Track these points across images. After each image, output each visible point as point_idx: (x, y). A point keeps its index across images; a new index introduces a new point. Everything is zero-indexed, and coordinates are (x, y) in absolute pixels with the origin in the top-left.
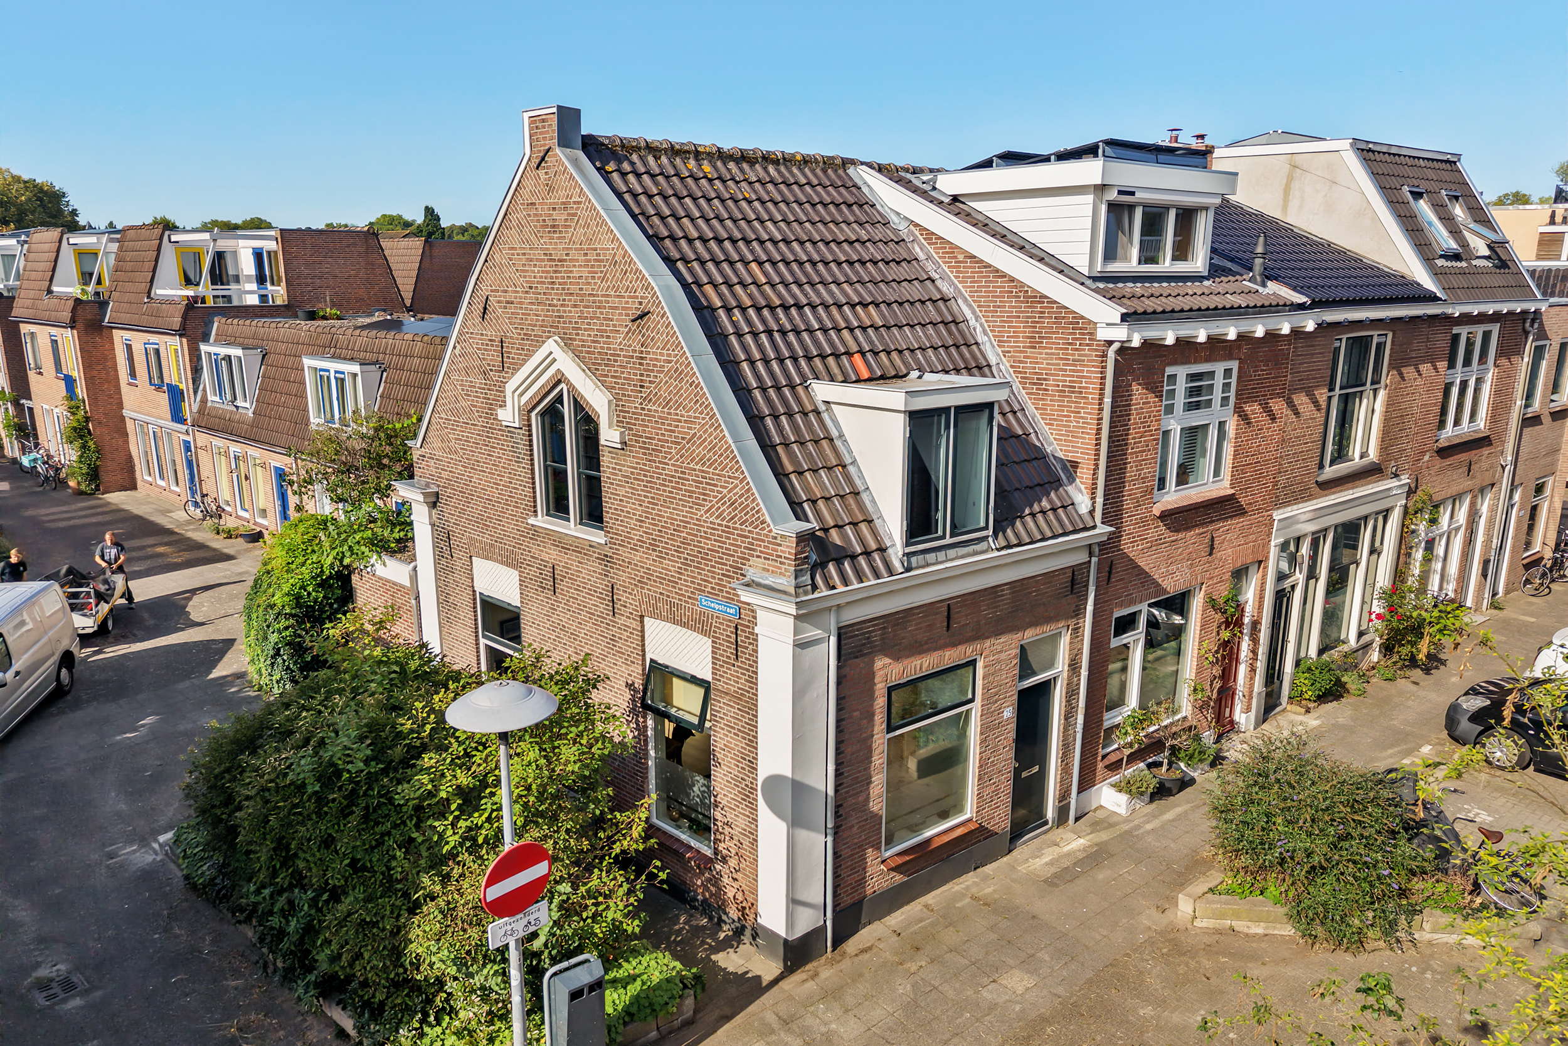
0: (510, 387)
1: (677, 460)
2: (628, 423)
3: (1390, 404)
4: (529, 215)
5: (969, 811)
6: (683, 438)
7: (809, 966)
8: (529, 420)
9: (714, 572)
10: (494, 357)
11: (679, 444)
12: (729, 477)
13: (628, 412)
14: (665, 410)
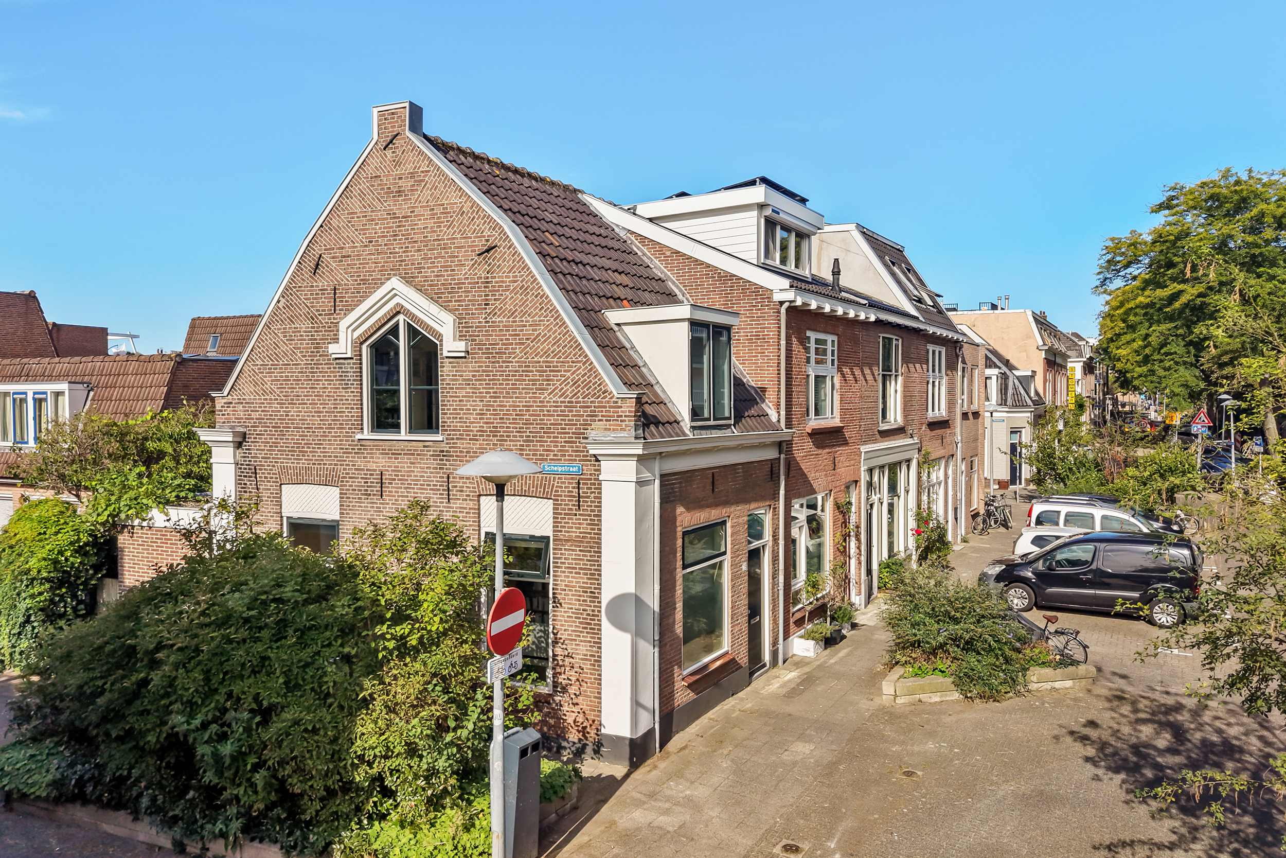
0: (343, 325)
1: (522, 357)
2: (470, 336)
3: (906, 387)
4: (373, 186)
5: (726, 646)
6: (527, 339)
7: (649, 762)
8: (360, 351)
9: (557, 442)
10: (325, 303)
11: (523, 344)
12: (573, 362)
13: (472, 327)
14: (511, 319)
